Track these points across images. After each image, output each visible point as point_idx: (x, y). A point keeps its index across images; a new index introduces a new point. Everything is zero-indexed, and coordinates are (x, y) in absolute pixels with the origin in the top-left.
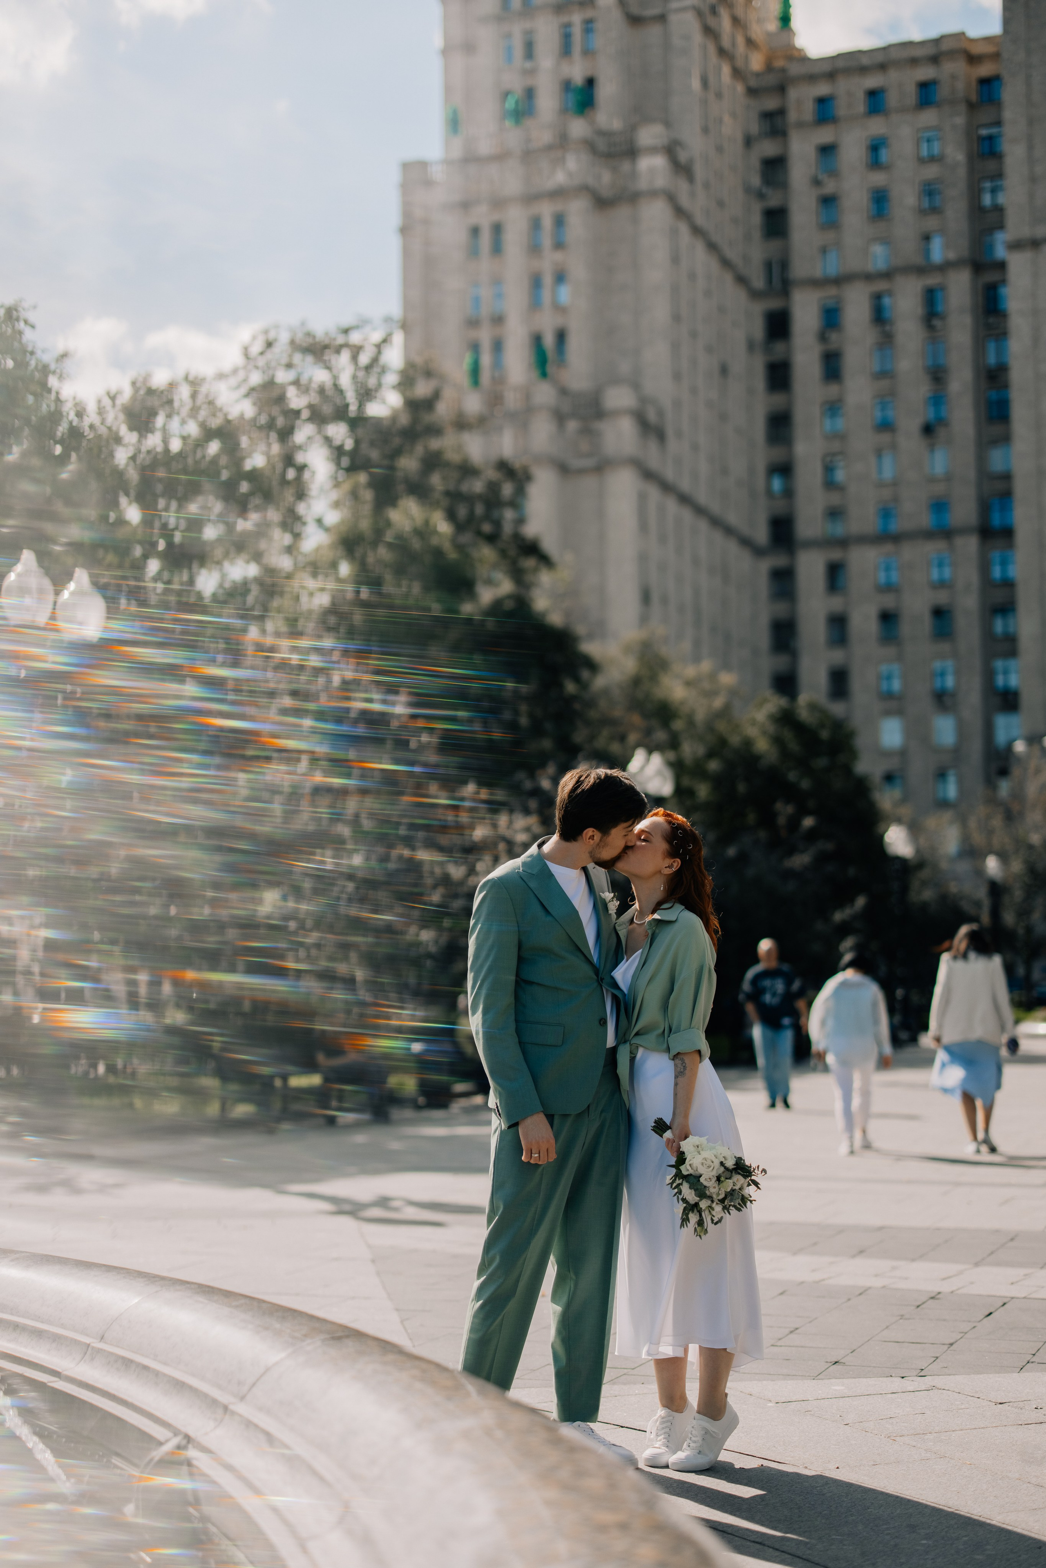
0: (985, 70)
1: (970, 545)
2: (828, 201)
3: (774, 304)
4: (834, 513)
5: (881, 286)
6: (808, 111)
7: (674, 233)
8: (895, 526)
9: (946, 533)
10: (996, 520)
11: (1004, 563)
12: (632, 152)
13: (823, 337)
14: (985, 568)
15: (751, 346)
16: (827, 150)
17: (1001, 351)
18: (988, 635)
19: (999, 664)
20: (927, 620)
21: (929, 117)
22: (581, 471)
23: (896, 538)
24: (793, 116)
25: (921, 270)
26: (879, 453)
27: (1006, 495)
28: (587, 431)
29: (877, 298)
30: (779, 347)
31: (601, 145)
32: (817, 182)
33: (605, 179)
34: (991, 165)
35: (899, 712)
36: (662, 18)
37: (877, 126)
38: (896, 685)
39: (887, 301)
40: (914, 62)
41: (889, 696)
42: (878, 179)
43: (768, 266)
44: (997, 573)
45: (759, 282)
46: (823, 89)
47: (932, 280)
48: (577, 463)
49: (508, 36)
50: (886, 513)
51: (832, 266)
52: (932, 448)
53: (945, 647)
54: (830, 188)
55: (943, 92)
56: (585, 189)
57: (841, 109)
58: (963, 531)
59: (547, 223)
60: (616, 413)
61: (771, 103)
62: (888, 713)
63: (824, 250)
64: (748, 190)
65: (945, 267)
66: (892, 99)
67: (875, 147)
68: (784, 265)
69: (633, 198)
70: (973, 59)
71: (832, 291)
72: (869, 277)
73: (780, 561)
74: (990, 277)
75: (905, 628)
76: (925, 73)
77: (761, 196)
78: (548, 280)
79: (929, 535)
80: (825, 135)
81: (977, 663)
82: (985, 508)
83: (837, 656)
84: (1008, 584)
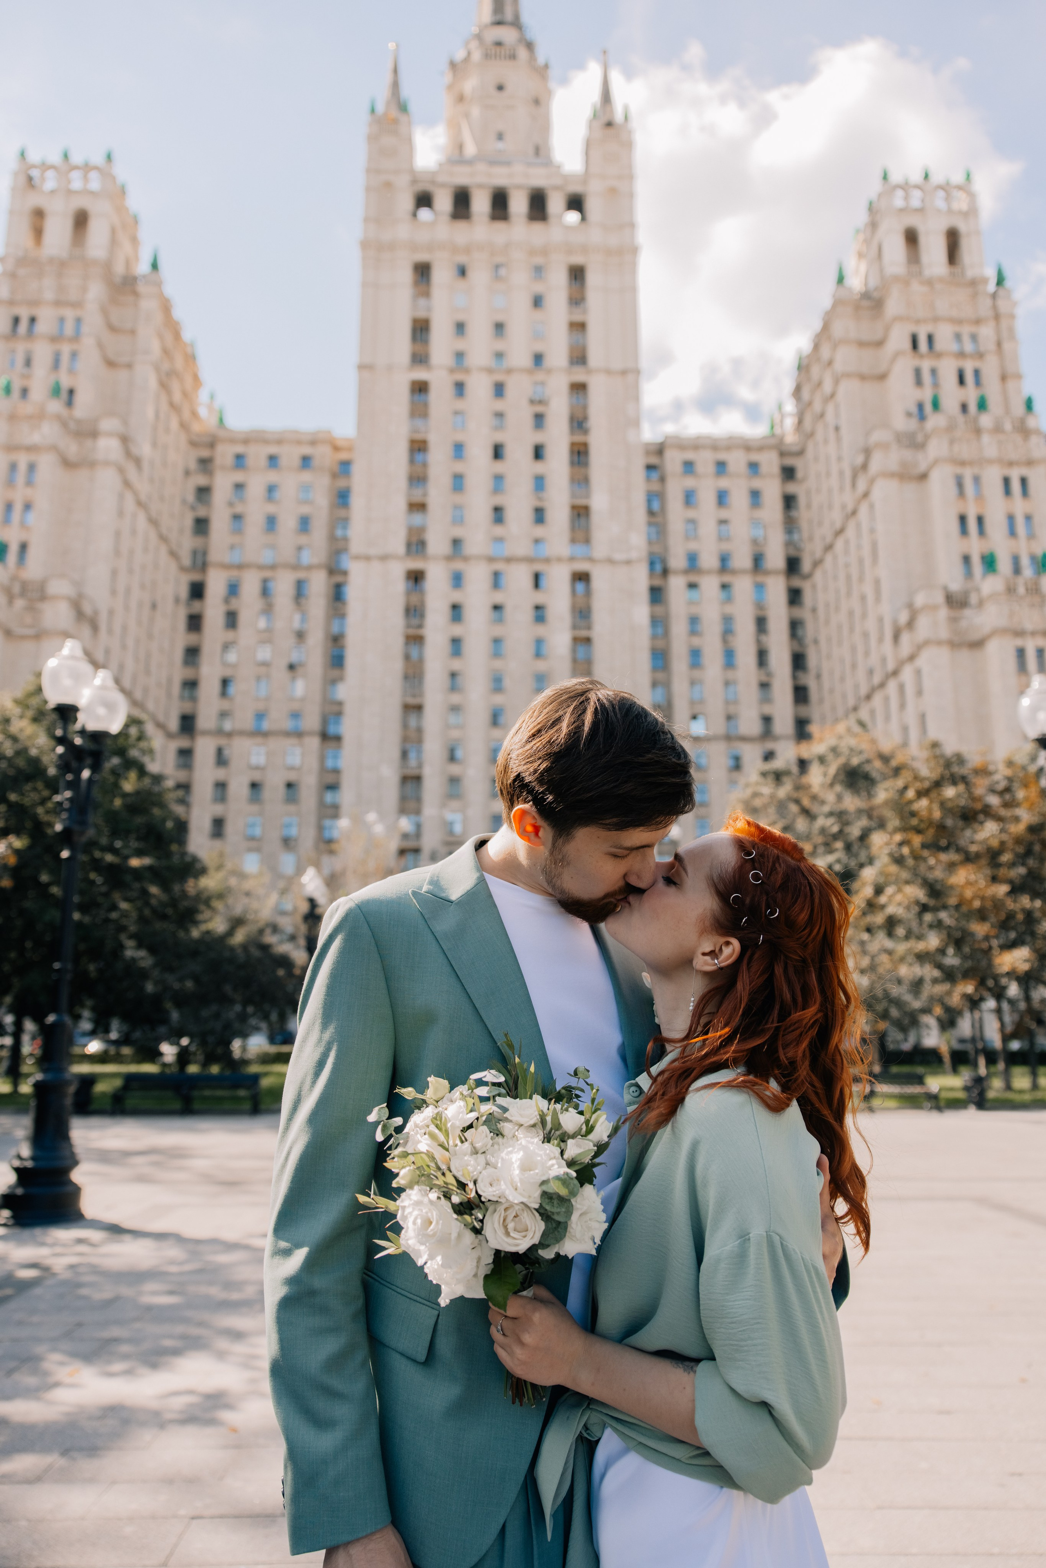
0: (344, 456)
1: (314, 743)
2: (237, 518)
3: (196, 577)
4: (224, 715)
5: (267, 574)
6: (229, 460)
7: (121, 497)
8: (266, 725)
9: (299, 734)
10: (332, 730)
11: (336, 757)
12: (94, 434)
13: (227, 601)
14: (322, 759)
15: (177, 600)
16: (239, 487)
17: (342, 625)
18: (322, 804)
19: (327, 823)
20: (282, 791)
21: (306, 476)
22: (23, 637)
23: (265, 734)
24: (218, 461)
25: (296, 567)
26: (258, 678)
27: (339, 714)
28: (31, 609)
29: (265, 581)
30: (196, 606)
31: (72, 425)
32: (231, 504)
33: (72, 449)
34: (342, 513)
35: (258, 850)
36: (129, 366)
37: (272, 477)
38: (258, 832)
39: (271, 585)
40: (299, 442)
41: (252, 838)
42: (271, 509)
43: (195, 553)
44: (330, 763)
45: (187, 561)
46: (240, 449)
47: (301, 575)
48: (19, 630)
49: (13, 351)
50: (260, 716)
51: (235, 558)
52: (294, 679)
53: (292, 808)
54: (239, 509)
55: (316, 462)
56: (54, 448)
57: (250, 461)
58: (310, 733)
59: (22, 467)
60: (55, 598)
61: (205, 453)
62: (250, 850)
63: (232, 547)
64: (184, 502)
65: (310, 568)
66: (284, 462)
67: (271, 489)
68: (205, 553)
69: (92, 464)
70: (336, 448)
71: (235, 573)
72: (261, 567)
73: (184, 743)
74: (338, 579)
75: (267, 793)
76: (307, 450)
77: (193, 508)
78: (18, 508)
79: (287, 734)
80: (239, 477)
81: (312, 819)
82: (325, 721)
83: (218, 810)
84: (336, 771)
